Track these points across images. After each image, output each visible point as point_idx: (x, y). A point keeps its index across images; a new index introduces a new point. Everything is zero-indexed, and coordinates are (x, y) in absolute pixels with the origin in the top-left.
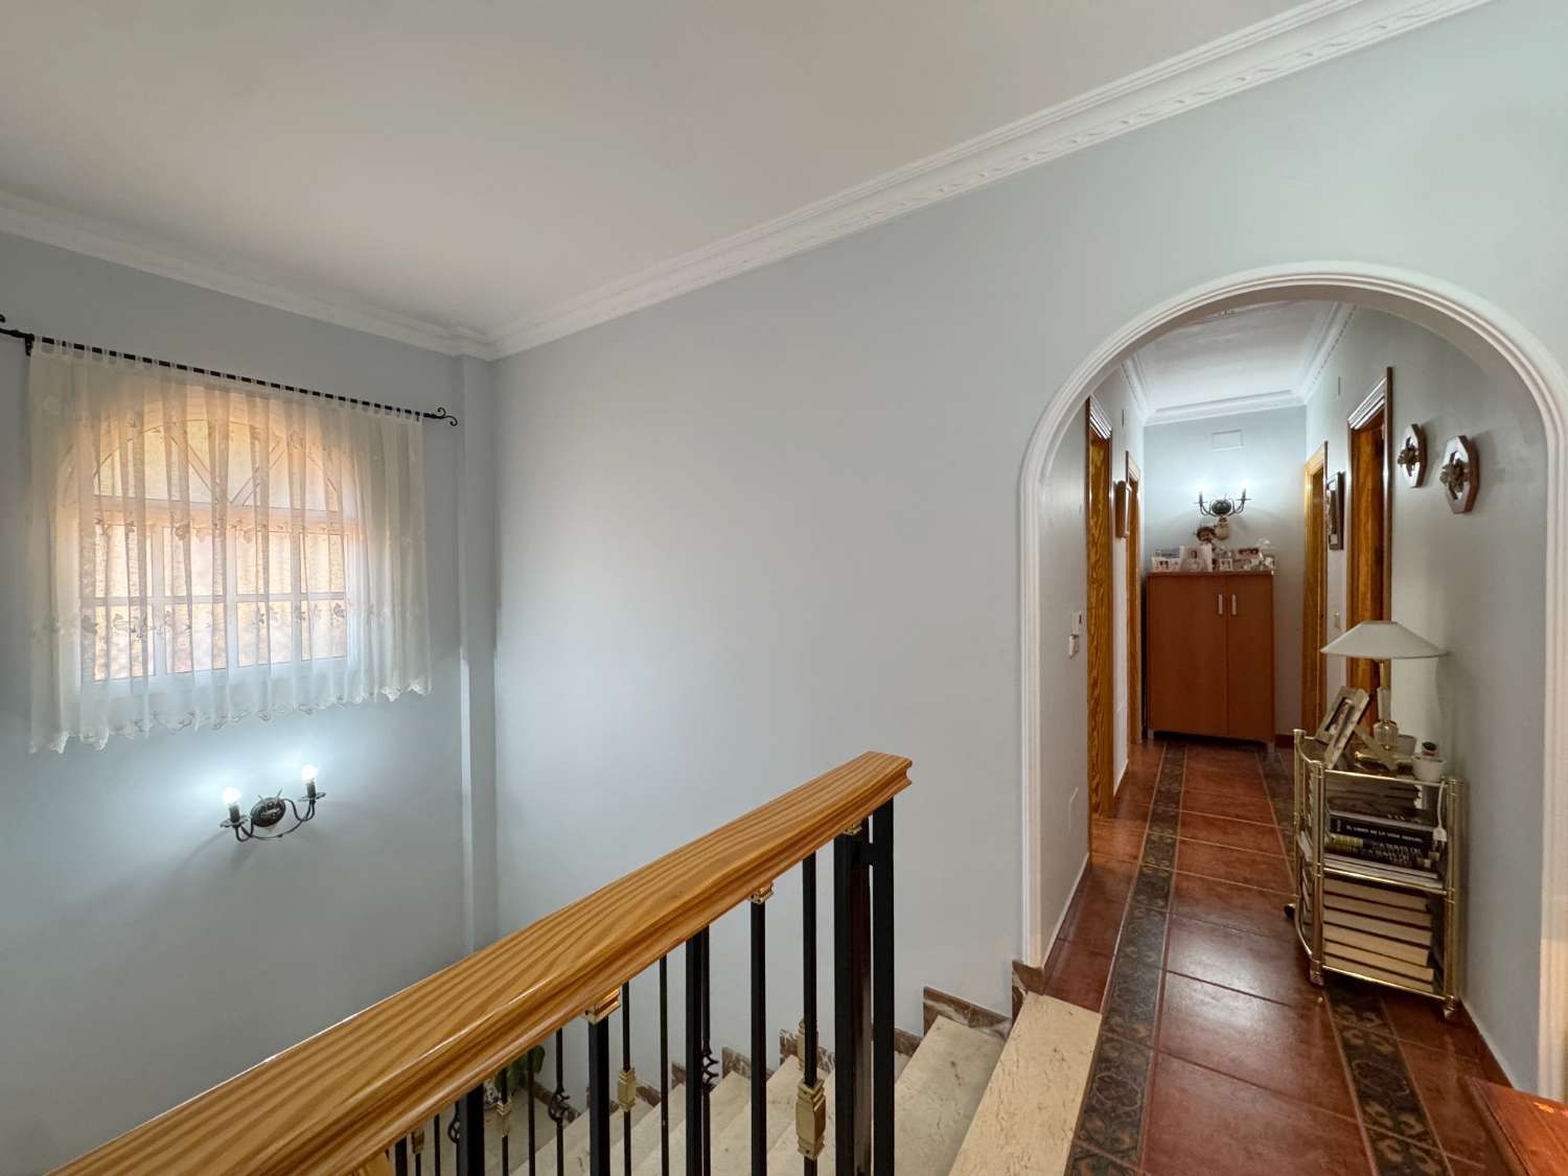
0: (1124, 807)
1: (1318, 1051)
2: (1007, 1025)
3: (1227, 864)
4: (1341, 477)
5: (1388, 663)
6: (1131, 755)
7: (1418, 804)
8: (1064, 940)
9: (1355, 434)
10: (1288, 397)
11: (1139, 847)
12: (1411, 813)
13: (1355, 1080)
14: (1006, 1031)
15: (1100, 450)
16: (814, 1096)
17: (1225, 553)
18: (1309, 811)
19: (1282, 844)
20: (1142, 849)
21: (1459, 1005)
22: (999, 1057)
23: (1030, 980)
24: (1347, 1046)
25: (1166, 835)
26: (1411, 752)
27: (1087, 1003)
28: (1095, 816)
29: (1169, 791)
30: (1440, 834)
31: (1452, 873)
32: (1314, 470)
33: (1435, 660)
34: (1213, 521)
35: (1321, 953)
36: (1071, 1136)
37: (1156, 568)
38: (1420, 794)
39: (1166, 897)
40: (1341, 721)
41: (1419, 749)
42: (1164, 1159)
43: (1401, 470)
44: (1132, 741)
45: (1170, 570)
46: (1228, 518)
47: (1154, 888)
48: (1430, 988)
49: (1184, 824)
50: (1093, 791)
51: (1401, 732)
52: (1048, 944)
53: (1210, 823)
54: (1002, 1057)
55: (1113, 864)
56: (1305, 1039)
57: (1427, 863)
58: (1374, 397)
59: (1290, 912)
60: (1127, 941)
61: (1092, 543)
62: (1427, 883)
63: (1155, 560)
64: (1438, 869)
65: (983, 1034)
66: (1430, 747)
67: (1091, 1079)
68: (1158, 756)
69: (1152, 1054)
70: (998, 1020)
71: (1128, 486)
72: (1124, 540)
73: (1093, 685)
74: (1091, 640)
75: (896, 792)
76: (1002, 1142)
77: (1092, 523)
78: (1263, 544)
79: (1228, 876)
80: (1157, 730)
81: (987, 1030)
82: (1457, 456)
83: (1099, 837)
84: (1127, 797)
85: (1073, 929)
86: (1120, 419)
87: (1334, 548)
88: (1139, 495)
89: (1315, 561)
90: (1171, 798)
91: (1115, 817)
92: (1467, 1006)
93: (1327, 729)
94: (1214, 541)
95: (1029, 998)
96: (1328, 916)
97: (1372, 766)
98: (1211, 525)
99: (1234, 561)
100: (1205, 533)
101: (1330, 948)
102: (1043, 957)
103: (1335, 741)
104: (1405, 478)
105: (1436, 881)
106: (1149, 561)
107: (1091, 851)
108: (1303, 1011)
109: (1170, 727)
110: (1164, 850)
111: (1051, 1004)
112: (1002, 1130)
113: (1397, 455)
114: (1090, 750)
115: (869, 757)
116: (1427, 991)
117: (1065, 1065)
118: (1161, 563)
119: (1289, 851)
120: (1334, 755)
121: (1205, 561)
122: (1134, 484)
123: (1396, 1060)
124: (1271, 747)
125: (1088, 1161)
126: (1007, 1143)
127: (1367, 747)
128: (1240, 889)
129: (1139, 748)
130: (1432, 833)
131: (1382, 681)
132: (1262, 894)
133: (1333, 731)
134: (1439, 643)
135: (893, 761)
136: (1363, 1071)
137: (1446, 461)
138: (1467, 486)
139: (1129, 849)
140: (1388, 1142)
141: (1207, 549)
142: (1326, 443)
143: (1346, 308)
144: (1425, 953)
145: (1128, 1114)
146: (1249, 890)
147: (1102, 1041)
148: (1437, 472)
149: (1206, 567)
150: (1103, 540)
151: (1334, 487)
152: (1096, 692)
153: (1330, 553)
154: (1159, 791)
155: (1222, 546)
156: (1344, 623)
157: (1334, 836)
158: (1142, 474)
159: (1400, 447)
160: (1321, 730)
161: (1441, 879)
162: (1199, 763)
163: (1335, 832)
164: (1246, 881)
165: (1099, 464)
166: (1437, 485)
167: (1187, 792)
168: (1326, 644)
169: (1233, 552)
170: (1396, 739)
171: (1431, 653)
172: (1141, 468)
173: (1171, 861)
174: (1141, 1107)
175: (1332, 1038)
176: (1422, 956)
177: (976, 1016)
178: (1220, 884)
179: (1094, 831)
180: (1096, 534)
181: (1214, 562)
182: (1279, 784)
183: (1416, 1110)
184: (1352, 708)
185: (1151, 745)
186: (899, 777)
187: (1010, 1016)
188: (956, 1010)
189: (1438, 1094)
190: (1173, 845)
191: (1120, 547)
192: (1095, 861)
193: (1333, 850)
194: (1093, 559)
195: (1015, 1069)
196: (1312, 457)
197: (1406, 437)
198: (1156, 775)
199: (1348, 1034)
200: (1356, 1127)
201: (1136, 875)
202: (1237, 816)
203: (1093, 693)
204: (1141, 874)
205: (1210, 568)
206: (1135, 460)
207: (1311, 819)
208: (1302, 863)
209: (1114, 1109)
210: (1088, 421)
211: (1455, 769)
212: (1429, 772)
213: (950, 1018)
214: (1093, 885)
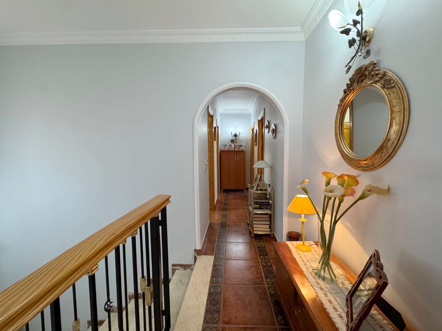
0: (217, 208)
1: (253, 250)
2: (193, 266)
3: (237, 217)
4: (257, 130)
5: (263, 169)
6: (218, 196)
7: (268, 197)
8: (205, 242)
9: (259, 121)
10: (248, 111)
11: (220, 217)
12: (266, 199)
13: (259, 253)
14: (193, 268)
15: (211, 118)
16: (150, 288)
17: (236, 146)
18: (251, 202)
19: (247, 211)
20: (221, 217)
21: (273, 234)
22: (192, 273)
23: (198, 252)
24: (258, 247)
25: (226, 213)
26: (267, 186)
27: (211, 254)
28: (211, 211)
29: (226, 203)
30: (271, 202)
31: (272, 210)
32: (252, 128)
33: (270, 168)
34: (234, 138)
35: (253, 231)
36: (209, 284)
37: (223, 149)
38: (268, 195)
39: (226, 227)
40: (256, 181)
41: (268, 186)
42: (227, 281)
43: (266, 129)
44: (218, 192)
45: (225, 150)
46: (237, 138)
47: (223, 225)
48: (269, 232)
49: (229, 210)
50: (210, 205)
51: (265, 183)
52: (202, 242)
53: (234, 208)
54: (193, 273)
55: (215, 222)
56: (251, 248)
57: (269, 208)
58: (262, 114)
59: (248, 224)
60: (219, 238)
61: (209, 141)
62: (269, 212)
63: (222, 147)
64: (270, 209)
65: (188, 271)
66: (269, 185)
67: (213, 270)
68: (223, 195)
69: (224, 260)
70: (192, 265)
71: (217, 128)
72: (216, 141)
73: (210, 178)
74: (209, 166)
75: (167, 205)
76: (194, 291)
77: (209, 136)
78: (243, 144)
79: (238, 219)
80: (223, 189)
81: (188, 269)
82: (273, 128)
83: (212, 216)
84: (217, 206)
85: (207, 239)
86: (215, 111)
87: (255, 145)
88: (219, 130)
89: (252, 148)
90: (226, 204)
91: (215, 211)
92: (274, 234)
93: (254, 184)
94: (234, 143)
95: (198, 257)
96: (255, 222)
97: (261, 190)
98: (234, 139)
99: (238, 148)
100: (232, 141)
101: (255, 229)
102: (201, 246)
103: (255, 185)
104: (266, 131)
105: (270, 211)
106: (222, 148)
107: (210, 219)
108: (251, 243)
109: (226, 188)
110: (225, 216)
111: (203, 257)
112: (194, 288)
113: (265, 126)
114: (209, 194)
115: (159, 196)
116: (269, 233)
117: (207, 269)
118: (224, 148)
119: (248, 212)
120: (255, 188)
121: (232, 148)
122: (218, 128)
123: (265, 247)
124: (245, 190)
125: (213, 287)
126: (195, 291)
127: (260, 186)
128: (239, 221)
129: (219, 194)
130: (269, 202)
131: (262, 173)
132: (244, 222)
133: (255, 184)
134: (271, 165)
135: (166, 196)
136: (260, 251)
137: (272, 129)
138: (275, 133)
139: (219, 218)
140: (263, 262)
141: (233, 145)
142: (254, 123)
143: (257, 94)
144: (269, 226)
145: (220, 275)
146: (241, 221)
147: (214, 261)
148: (271, 130)
149: (233, 149)
150: (211, 141)
151: (255, 132)
152: (211, 179)
153: (255, 146)
154: (224, 203)
155: (236, 144)
156: (257, 161)
157: (255, 205)
158: (220, 125)
159: (266, 125)
160: (253, 184)
161: (271, 211)
162: (231, 196)
163: (255, 204)
164: (241, 220)
165: (210, 121)
166: (271, 133)
167: (229, 203)
168: (253, 165)
169: (238, 145)
170: (264, 184)
171: (269, 166)
172: (219, 124)
173: (227, 218)
174: (223, 272)
175: (255, 247)
176: (268, 226)
177: (185, 267)
178: (236, 221)
179: (211, 215)
180: (210, 139)
181: (234, 148)
182: (246, 198)
183: (267, 255)
184: (258, 178)
185: (222, 193)
186: (167, 200)
187: (194, 264)
188: (181, 267)
189: (270, 251)
190: (227, 215)
191: (215, 143)
192: (211, 222)
193: (255, 208)
194: (210, 146)
195: (196, 274)
196: (252, 126)
197: (266, 123)
198: (223, 200)
199: (258, 245)
200: (259, 261)
201: (220, 224)
202: (239, 206)
203: (210, 179)
204: (221, 223)
205: (233, 150)
206: (218, 122)
207: (252, 203)
208: (250, 213)
209: (217, 275)
210: (208, 111)
211: (273, 189)
212: (269, 190)
213: (179, 270)
214: (211, 227)
